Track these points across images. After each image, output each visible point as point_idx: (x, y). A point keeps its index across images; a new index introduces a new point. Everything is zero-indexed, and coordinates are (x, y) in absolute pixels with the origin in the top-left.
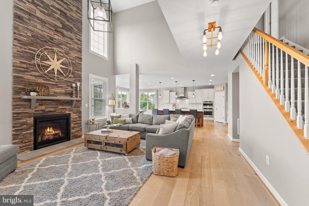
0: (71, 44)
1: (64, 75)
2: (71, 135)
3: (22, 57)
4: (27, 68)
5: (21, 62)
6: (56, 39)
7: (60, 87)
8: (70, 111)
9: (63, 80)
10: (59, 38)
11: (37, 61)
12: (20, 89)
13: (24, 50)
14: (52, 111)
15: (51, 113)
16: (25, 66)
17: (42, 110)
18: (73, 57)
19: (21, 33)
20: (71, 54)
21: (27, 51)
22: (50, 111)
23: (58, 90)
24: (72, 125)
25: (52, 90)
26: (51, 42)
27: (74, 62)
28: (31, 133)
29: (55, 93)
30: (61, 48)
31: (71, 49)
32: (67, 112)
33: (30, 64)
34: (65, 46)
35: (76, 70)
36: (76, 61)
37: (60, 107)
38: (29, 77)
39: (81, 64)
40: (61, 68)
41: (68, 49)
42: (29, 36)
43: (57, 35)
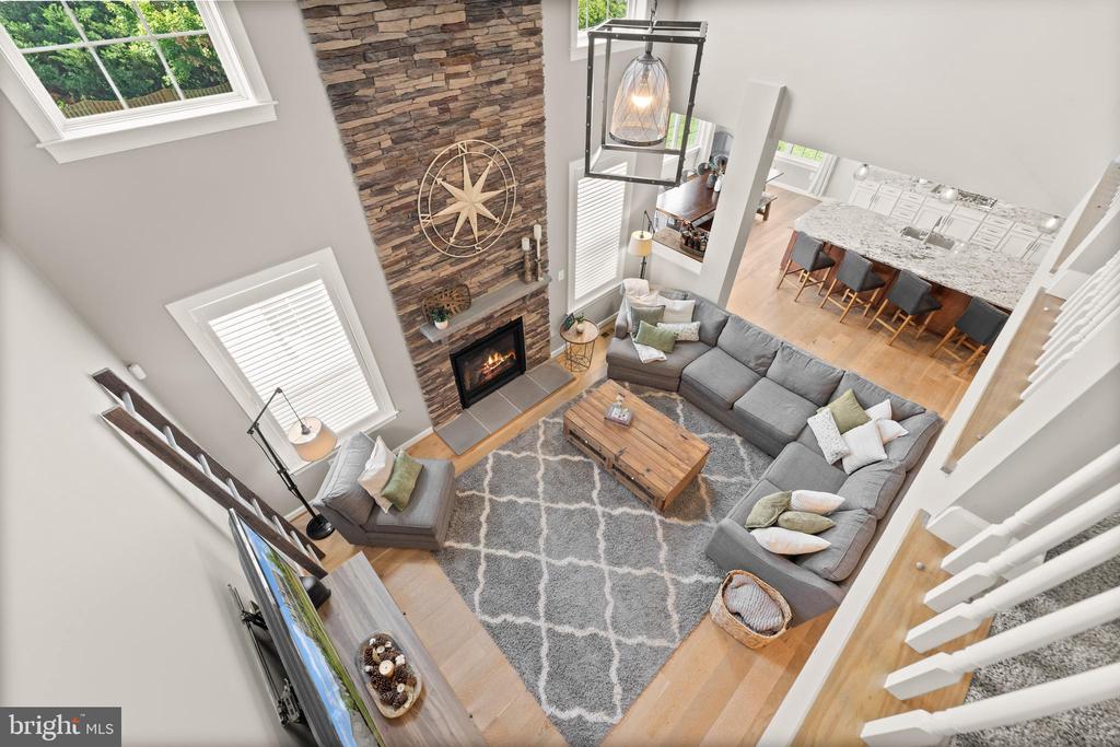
0: (501, 81)
1: (497, 220)
2: (527, 361)
3: (391, 231)
4: (410, 256)
5: (395, 248)
6: (455, 99)
7: (490, 263)
8: (521, 310)
9: (496, 237)
10: (465, 82)
11: (426, 221)
12: (412, 313)
13: (388, 207)
16: (403, 252)
17: (462, 338)
18: (517, 136)
19: (368, 157)
20: (510, 124)
21: (396, 204)
22: (477, 333)
23: (486, 275)
24: (528, 341)
25: (474, 283)
26: (444, 124)
27: (520, 151)
28: (452, 388)
29: (482, 284)
30: (475, 123)
31: (506, 101)
32: (515, 317)
33: (413, 242)
34: (491, 103)
35: (527, 181)
36: (527, 143)
38: (418, 276)
39: (543, 143)
40: (485, 204)
41: (498, 108)
42: (388, 150)
43: (457, 75)
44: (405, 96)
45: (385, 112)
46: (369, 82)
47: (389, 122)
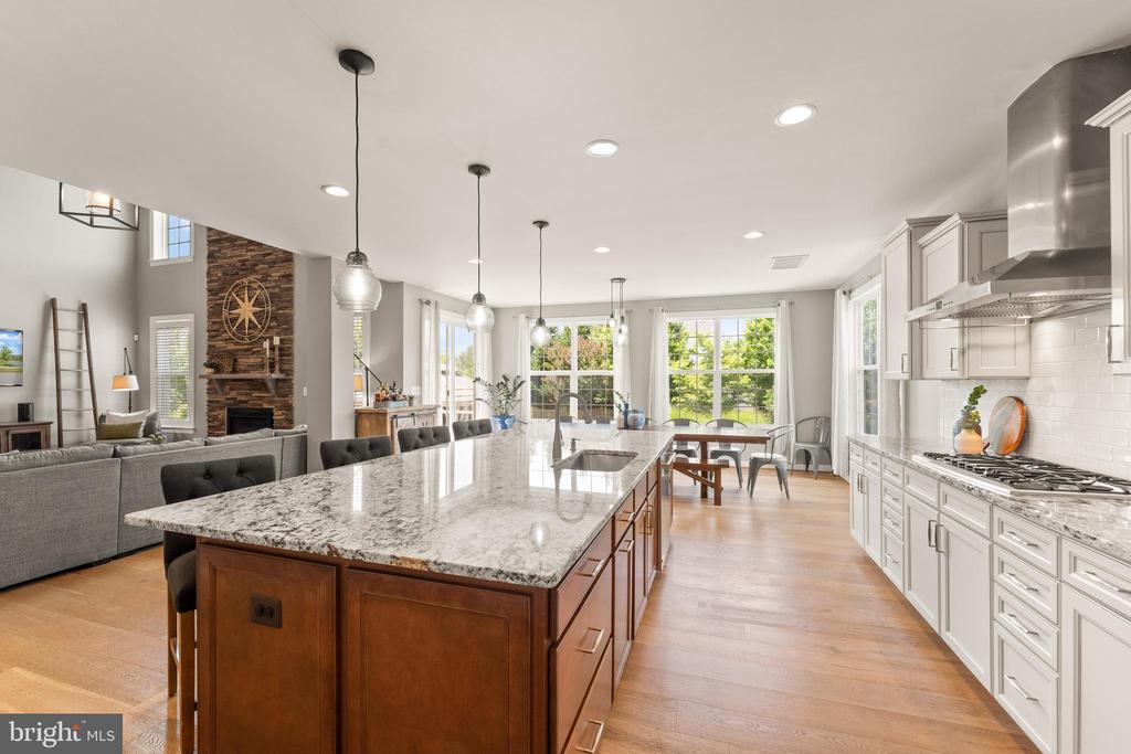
0: (270, 254)
1: (259, 326)
4: (217, 330)
5: (213, 323)
6: (248, 260)
8: (270, 402)
9: (257, 337)
10: (253, 253)
11: (225, 313)
13: (215, 302)
14: (246, 402)
15: (243, 406)
16: (216, 327)
18: (275, 281)
22: (241, 402)
23: (252, 360)
25: (243, 361)
27: (277, 290)
29: (249, 366)
30: (256, 272)
32: (266, 406)
34: (264, 263)
35: (280, 309)
37: (256, 394)
38: (220, 344)
39: (292, 288)
40: (254, 314)
41: (266, 266)
42: (220, 278)
43: (250, 250)
44: (231, 257)
45: (220, 262)
46: (219, 251)
47: (221, 266)
